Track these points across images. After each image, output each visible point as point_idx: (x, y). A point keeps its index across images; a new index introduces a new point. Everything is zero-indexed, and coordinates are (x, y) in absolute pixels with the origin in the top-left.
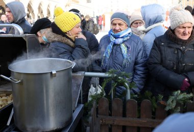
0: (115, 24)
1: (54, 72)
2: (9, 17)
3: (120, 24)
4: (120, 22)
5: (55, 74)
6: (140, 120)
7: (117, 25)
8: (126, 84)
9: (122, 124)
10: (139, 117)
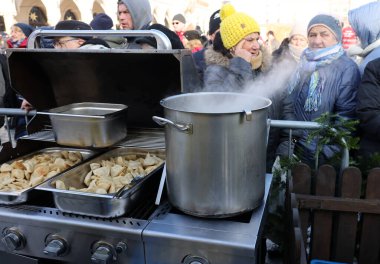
0: (315, 35)
1: (248, 112)
2: (124, 22)
3: (322, 34)
4: (323, 30)
5: (250, 115)
6: (366, 202)
7: (319, 36)
8: (343, 140)
9: (334, 208)
10: (363, 197)
